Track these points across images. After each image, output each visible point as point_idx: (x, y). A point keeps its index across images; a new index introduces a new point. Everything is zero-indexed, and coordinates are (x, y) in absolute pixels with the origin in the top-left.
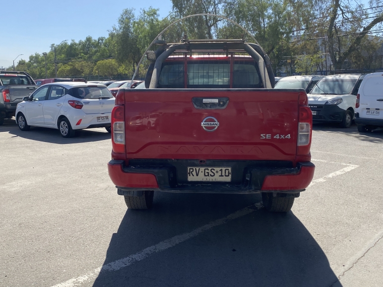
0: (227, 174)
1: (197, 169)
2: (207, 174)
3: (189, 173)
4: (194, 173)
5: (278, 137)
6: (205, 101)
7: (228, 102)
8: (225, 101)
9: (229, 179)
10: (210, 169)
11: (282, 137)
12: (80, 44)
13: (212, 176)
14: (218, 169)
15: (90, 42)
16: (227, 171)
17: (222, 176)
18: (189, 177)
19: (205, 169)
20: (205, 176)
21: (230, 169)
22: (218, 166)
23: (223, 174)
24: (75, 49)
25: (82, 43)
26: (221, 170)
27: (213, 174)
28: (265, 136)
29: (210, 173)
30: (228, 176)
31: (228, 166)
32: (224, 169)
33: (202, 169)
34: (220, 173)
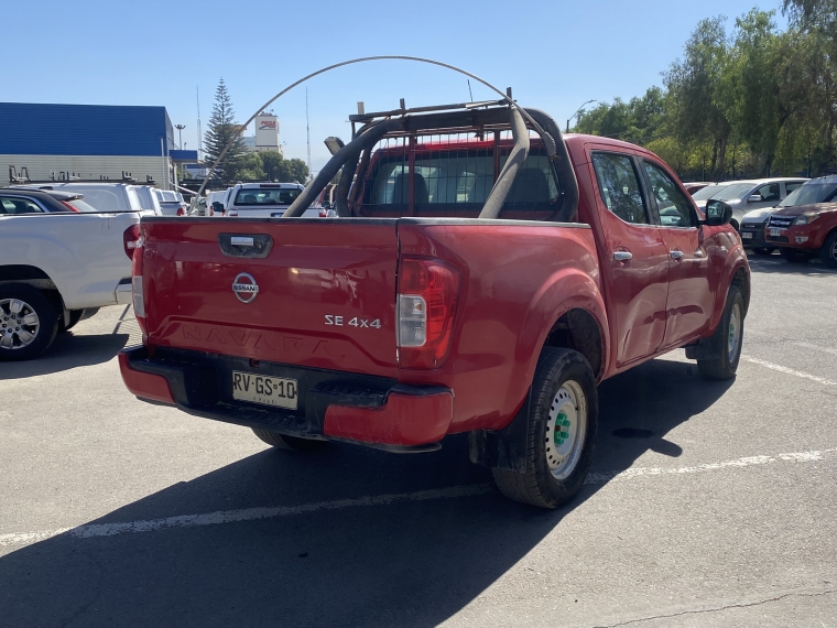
0: (291, 394)
1: (246, 375)
2: (260, 389)
3: (235, 384)
4: (242, 383)
5: (356, 325)
6: (235, 240)
7: (269, 244)
8: (263, 242)
9: (292, 404)
10: (264, 378)
11: (364, 323)
12: (632, 106)
13: (269, 394)
14: (276, 381)
15: (655, 99)
16: (291, 387)
17: (282, 395)
18: (235, 391)
19: (257, 379)
20: (258, 392)
21: (295, 383)
22: (278, 375)
23: (285, 393)
24: (620, 118)
25: (638, 103)
26: (281, 384)
27: (269, 391)
28: (333, 319)
29: (265, 388)
30: (293, 397)
31: (293, 377)
32: (286, 382)
33: (253, 377)
34: (279, 391)
